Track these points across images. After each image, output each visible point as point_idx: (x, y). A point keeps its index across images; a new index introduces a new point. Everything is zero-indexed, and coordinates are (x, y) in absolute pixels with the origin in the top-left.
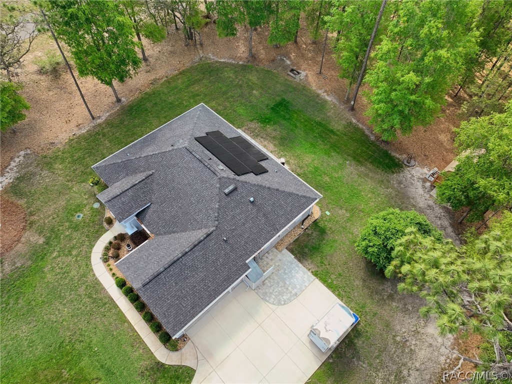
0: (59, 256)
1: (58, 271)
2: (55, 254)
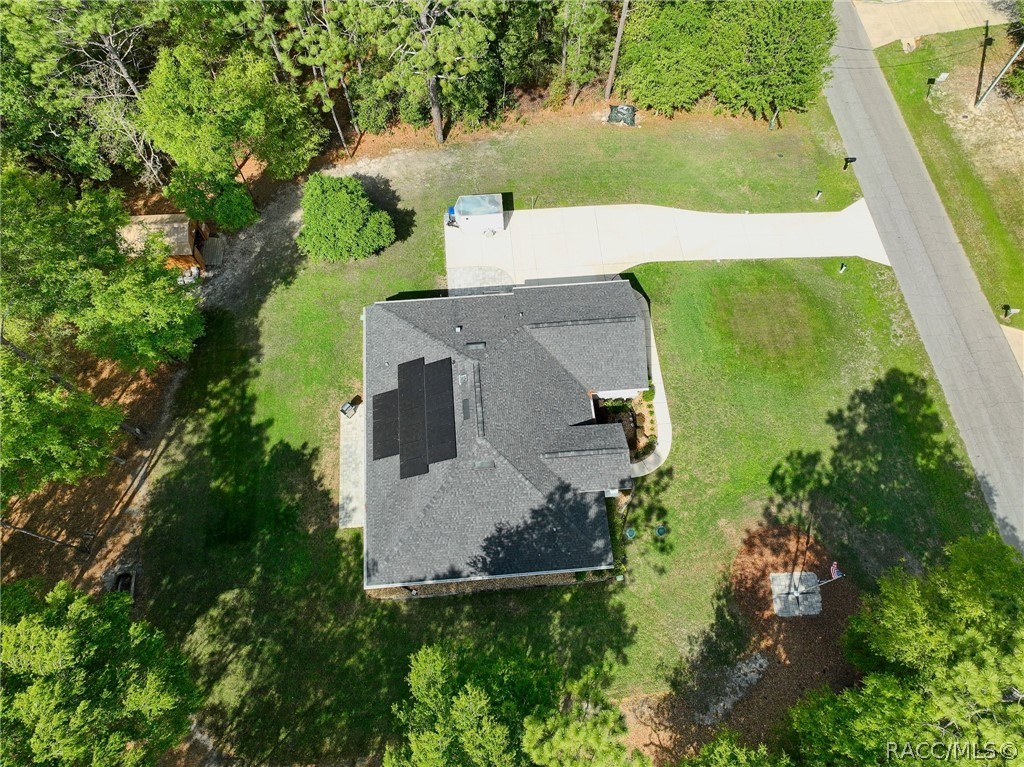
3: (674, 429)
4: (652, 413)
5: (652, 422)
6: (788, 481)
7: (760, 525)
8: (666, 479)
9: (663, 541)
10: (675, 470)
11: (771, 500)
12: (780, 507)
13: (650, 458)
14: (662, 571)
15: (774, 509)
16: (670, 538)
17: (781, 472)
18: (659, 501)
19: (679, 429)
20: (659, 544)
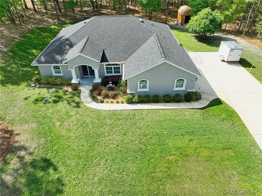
0: (63, 122)
1: (75, 127)
2: (58, 124)
3: (105, 111)
4: (118, 102)
5: (112, 102)
6: (40, 174)
7: (17, 142)
8: (74, 105)
9: (41, 100)
10: (79, 110)
11: (31, 154)
12: (21, 158)
13: (89, 99)
14: (26, 99)
15: (22, 153)
16: (41, 104)
17: (51, 171)
18: (62, 101)
19: (104, 113)
20: (40, 99)
